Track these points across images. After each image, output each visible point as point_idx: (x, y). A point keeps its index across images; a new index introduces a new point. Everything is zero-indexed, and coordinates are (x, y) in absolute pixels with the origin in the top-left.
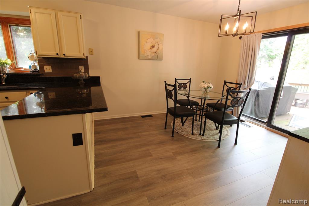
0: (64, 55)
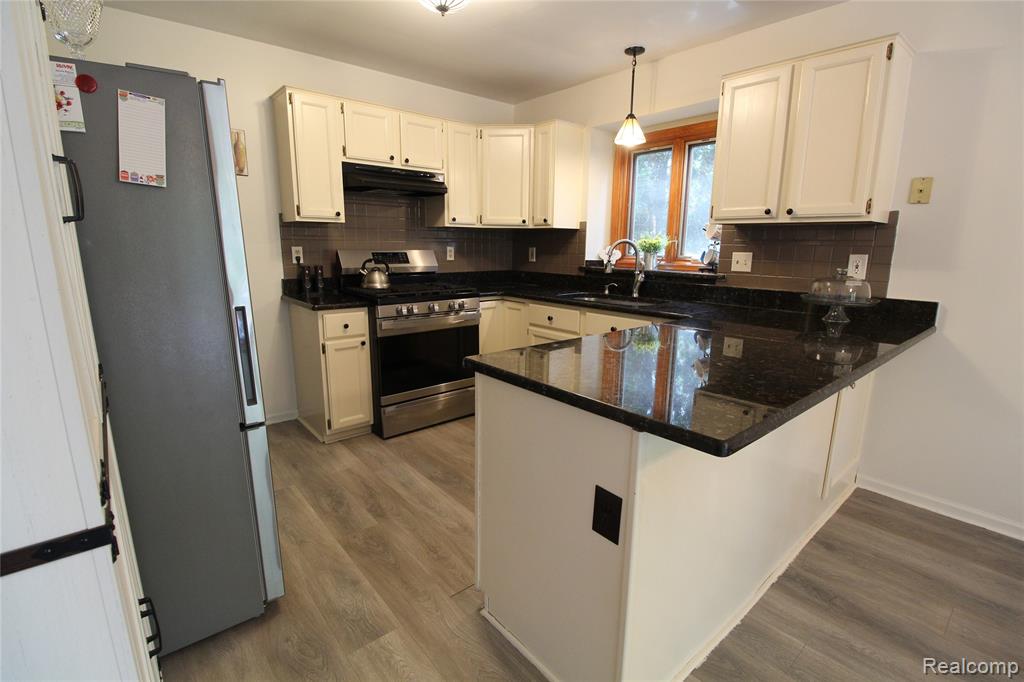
0: (790, 212)
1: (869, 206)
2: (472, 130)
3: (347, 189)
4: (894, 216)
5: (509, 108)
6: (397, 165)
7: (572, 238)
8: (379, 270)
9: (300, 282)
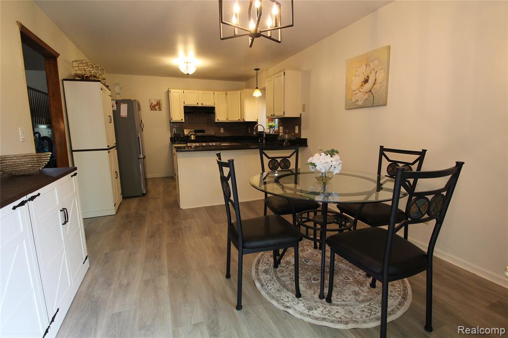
1: (284, 113)
2: (224, 93)
3: (185, 113)
4: (301, 114)
5: (244, 83)
6: (200, 105)
7: (254, 124)
8: (193, 135)
9: (174, 138)
